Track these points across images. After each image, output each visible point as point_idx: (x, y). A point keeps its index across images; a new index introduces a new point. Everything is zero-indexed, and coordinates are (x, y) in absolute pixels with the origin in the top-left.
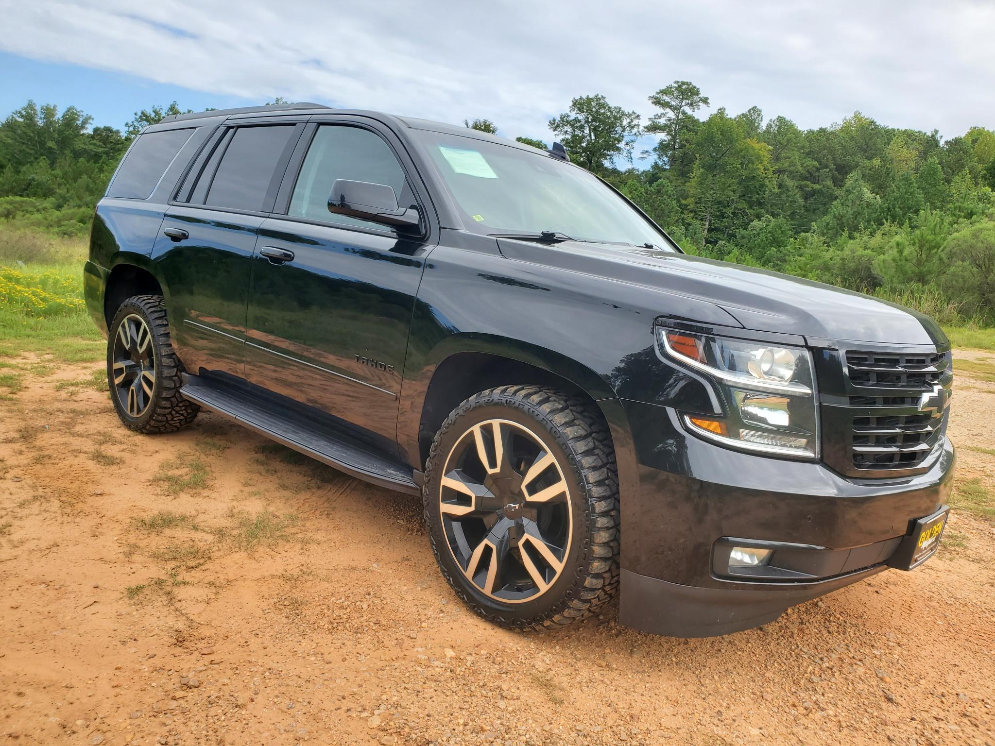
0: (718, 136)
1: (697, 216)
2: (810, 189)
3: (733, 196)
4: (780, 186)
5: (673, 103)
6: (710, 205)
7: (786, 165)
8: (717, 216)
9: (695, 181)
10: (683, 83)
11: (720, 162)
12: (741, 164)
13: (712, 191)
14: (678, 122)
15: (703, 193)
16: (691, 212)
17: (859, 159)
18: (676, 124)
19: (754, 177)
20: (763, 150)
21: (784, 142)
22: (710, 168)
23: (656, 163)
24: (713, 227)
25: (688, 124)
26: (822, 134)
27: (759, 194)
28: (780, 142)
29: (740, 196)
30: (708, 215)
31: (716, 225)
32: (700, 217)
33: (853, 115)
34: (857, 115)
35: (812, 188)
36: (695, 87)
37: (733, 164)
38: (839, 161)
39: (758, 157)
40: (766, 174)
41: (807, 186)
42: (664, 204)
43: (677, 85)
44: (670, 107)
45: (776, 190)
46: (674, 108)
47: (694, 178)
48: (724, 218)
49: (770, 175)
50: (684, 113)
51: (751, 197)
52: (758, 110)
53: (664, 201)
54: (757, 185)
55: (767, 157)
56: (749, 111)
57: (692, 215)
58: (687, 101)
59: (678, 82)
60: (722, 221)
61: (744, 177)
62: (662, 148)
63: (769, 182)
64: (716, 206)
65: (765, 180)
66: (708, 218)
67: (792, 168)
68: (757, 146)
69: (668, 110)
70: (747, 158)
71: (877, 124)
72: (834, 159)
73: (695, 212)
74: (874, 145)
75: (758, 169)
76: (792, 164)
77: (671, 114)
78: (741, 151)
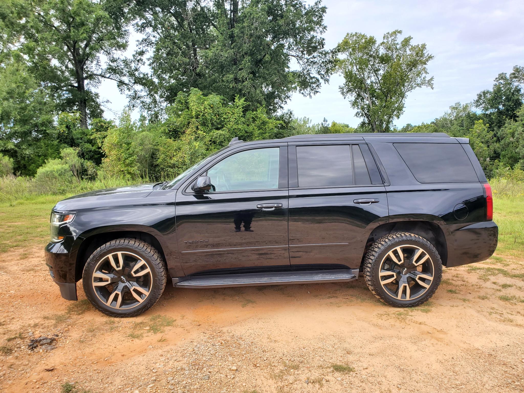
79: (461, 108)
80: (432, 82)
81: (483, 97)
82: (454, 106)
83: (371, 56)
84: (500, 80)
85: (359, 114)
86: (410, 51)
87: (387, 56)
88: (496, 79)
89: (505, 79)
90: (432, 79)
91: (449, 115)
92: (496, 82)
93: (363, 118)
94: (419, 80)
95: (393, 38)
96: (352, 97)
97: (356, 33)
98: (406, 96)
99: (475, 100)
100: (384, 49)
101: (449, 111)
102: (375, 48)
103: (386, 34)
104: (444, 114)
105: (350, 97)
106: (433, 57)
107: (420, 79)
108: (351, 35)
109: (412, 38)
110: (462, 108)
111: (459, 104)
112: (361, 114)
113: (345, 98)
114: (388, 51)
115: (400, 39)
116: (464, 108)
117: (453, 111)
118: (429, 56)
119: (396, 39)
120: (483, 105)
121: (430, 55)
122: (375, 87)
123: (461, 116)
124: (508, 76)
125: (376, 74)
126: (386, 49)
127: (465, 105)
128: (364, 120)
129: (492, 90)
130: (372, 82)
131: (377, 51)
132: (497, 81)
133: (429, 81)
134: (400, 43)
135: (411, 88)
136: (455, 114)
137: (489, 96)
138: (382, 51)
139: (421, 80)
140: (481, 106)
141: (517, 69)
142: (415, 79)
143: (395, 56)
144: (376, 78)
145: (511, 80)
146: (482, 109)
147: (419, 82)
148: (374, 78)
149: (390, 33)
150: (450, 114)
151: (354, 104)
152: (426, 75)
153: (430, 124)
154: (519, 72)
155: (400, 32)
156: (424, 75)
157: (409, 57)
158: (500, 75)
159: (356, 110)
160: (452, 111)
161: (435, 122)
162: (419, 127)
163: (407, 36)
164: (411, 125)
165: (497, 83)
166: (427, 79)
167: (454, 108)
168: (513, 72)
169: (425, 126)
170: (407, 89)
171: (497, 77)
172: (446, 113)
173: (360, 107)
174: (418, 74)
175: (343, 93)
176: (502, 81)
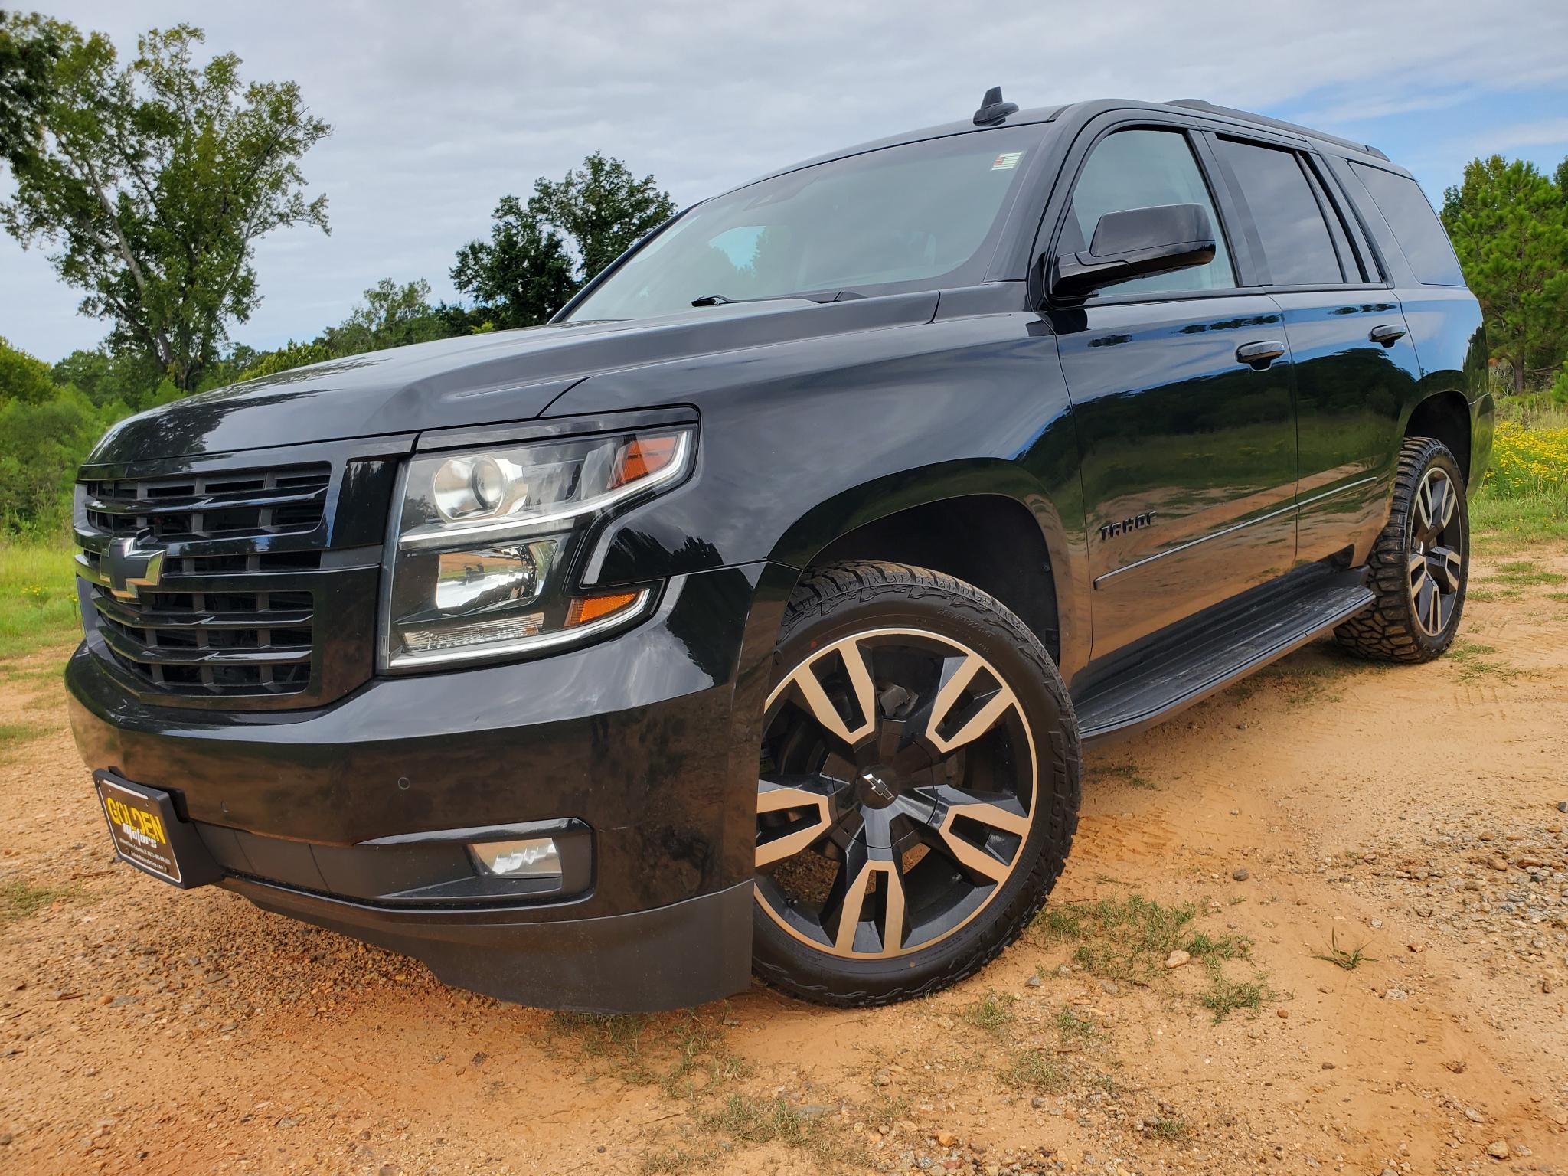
79: (397, 295)
80: (323, 211)
81: (471, 262)
82: (378, 290)
83: (103, 104)
84: (505, 214)
85: (94, 307)
86: (250, 102)
87: (162, 110)
88: (497, 211)
89: (518, 213)
90: (321, 201)
91: (368, 316)
92: (497, 221)
93: (114, 319)
94: (280, 203)
95: (173, 50)
96: (57, 242)
97: (35, 16)
98: (250, 250)
99: (454, 268)
100: (148, 84)
101: (366, 306)
102: (116, 77)
103: (145, 33)
104: (353, 314)
105: (47, 244)
106: (328, 127)
107: (285, 199)
108: (17, 18)
109: (241, 61)
110: (401, 295)
111: (387, 283)
112: (101, 307)
113: (25, 248)
114: (164, 94)
115: (199, 57)
116: (405, 296)
117: (377, 304)
118: (314, 122)
119: (187, 56)
120: (475, 284)
121: (319, 123)
122: (138, 216)
123: (402, 320)
124: (525, 207)
125: (133, 167)
126: (157, 83)
127: (406, 287)
128: (118, 325)
129: (490, 243)
130: (124, 196)
131: (122, 88)
132: (500, 217)
133: (313, 207)
134: (201, 71)
135: (260, 227)
136: (383, 314)
137: (486, 260)
138: (143, 92)
139: (289, 201)
140: (470, 287)
141: (546, 187)
142: (270, 199)
143: (192, 115)
144: (139, 183)
145: (534, 217)
146: (475, 294)
147: (283, 209)
148: (130, 183)
149: (162, 32)
150: (370, 312)
151: (70, 268)
152: (300, 188)
153: (311, 344)
154: (549, 195)
155: (195, 33)
156: (293, 188)
157: (246, 120)
158: (504, 201)
159: (80, 293)
160: (373, 303)
161: (327, 338)
162: (280, 354)
163: (222, 53)
164: (253, 351)
165: (501, 224)
166: (308, 200)
167: (378, 294)
168: (537, 195)
169: (299, 351)
170: (250, 228)
171: (499, 206)
172: (357, 312)
173: (92, 280)
174: (276, 184)
175: (13, 230)
176: (511, 218)
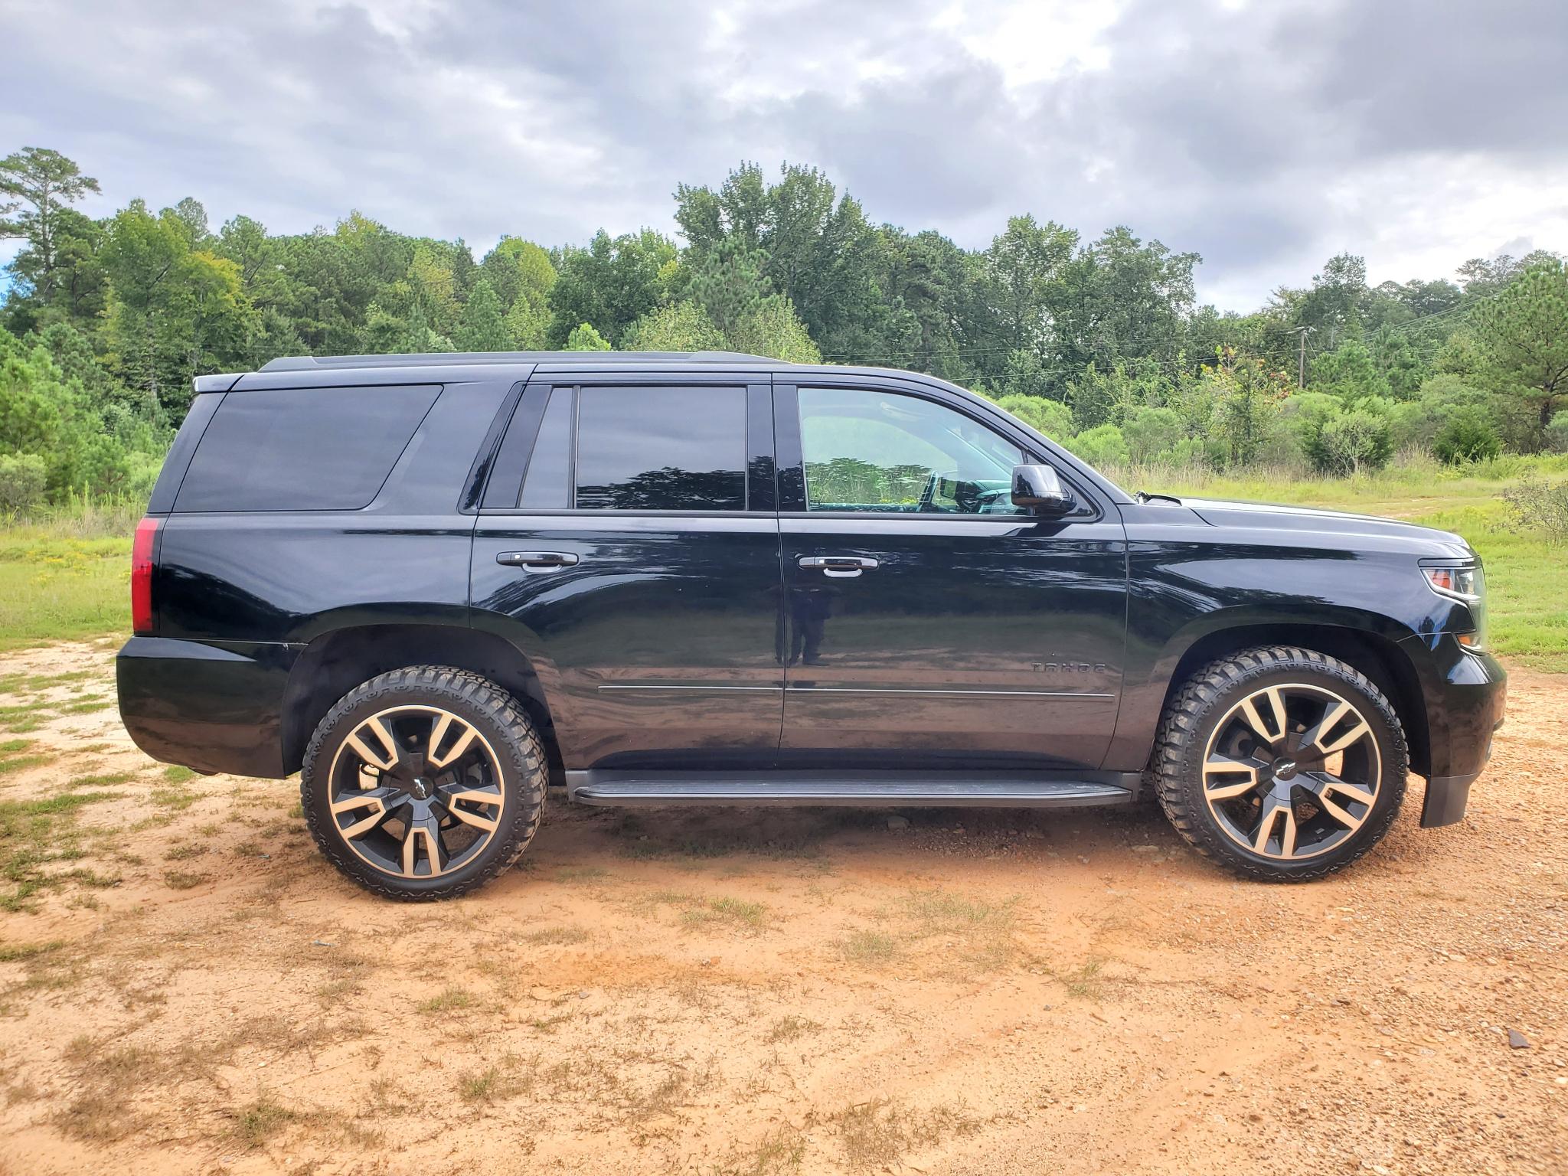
0: (143, 247)
1: (130, 383)
2: (313, 330)
3: (189, 347)
4: (268, 327)
5: (27, 186)
6: (152, 363)
7: (269, 293)
8: (167, 381)
9: (113, 324)
10: (42, 152)
11: (155, 290)
12: (194, 293)
13: (151, 341)
14: (45, 219)
15: (134, 343)
16: (118, 376)
17: (374, 281)
18: (44, 224)
19: (221, 314)
20: (228, 270)
21: (257, 256)
22: (139, 301)
23: (14, 293)
24: (166, 399)
25: (71, 226)
26: (310, 243)
27: (235, 342)
28: (250, 257)
29: (204, 347)
30: (153, 380)
31: (172, 396)
32: (139, 385)
33: (350, 216)
34: (356, 218)
35: (316, 327)
36: (66, 160)
37: (180, 294)
38: (346, 286)
39: (222, 283)
40: (241, 308)
41: (308, 325)
42: (75, 365)
43: (29, 155)
44: (22, 192)
45: (264, 334)
46: (34, 196)
47: (109, 317)
48: (183, 383)
49: (248, 309)
50: (54, 204)
51: (223, 348)
52: (197, 204)
53: (75, 361)
54: (230, 326)
55: (236, 282)
56: (181, 205)
57: (121, 381)
58: (57, 184)
59: (32, 149)
60: (180, 389)
61: (204, 315)
62: (23, 264)
63: (249, 321)
64: (166, 365)
65: (242, 319)
66: (154, 386)
67: (278, 298)
68: (217, 264)
69: (19, 198)
70: (203, 285)
71: (388, 229)
72: (338, 283)
73: (125, 374)
74: (391, 260)
75: (227, 300)
76: (278, 292)
77: (31, 207)
78: (191, 272)
